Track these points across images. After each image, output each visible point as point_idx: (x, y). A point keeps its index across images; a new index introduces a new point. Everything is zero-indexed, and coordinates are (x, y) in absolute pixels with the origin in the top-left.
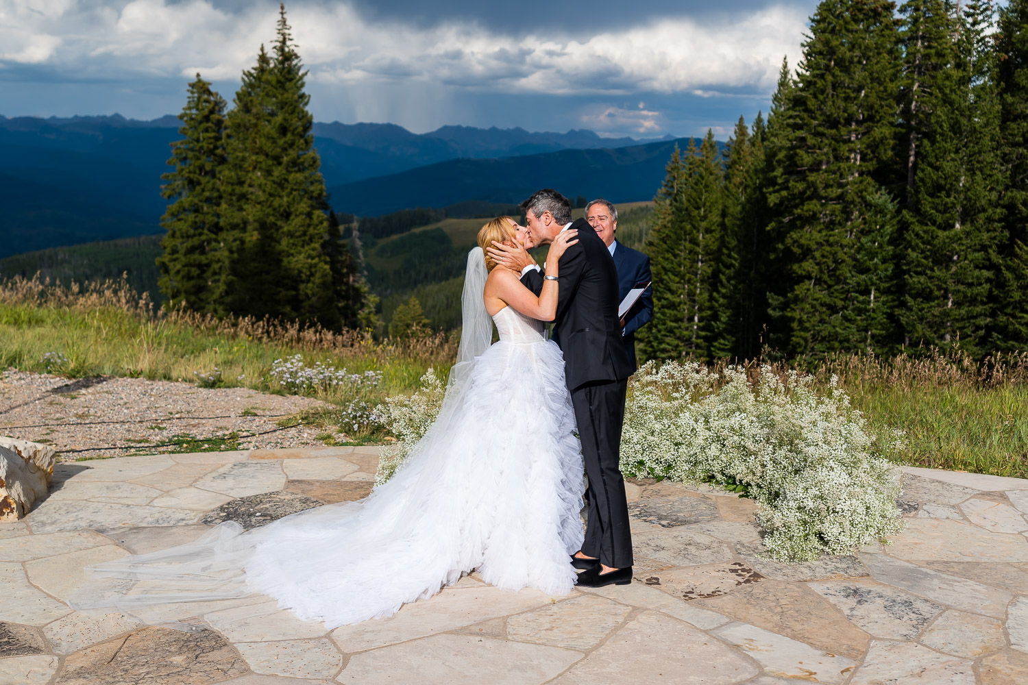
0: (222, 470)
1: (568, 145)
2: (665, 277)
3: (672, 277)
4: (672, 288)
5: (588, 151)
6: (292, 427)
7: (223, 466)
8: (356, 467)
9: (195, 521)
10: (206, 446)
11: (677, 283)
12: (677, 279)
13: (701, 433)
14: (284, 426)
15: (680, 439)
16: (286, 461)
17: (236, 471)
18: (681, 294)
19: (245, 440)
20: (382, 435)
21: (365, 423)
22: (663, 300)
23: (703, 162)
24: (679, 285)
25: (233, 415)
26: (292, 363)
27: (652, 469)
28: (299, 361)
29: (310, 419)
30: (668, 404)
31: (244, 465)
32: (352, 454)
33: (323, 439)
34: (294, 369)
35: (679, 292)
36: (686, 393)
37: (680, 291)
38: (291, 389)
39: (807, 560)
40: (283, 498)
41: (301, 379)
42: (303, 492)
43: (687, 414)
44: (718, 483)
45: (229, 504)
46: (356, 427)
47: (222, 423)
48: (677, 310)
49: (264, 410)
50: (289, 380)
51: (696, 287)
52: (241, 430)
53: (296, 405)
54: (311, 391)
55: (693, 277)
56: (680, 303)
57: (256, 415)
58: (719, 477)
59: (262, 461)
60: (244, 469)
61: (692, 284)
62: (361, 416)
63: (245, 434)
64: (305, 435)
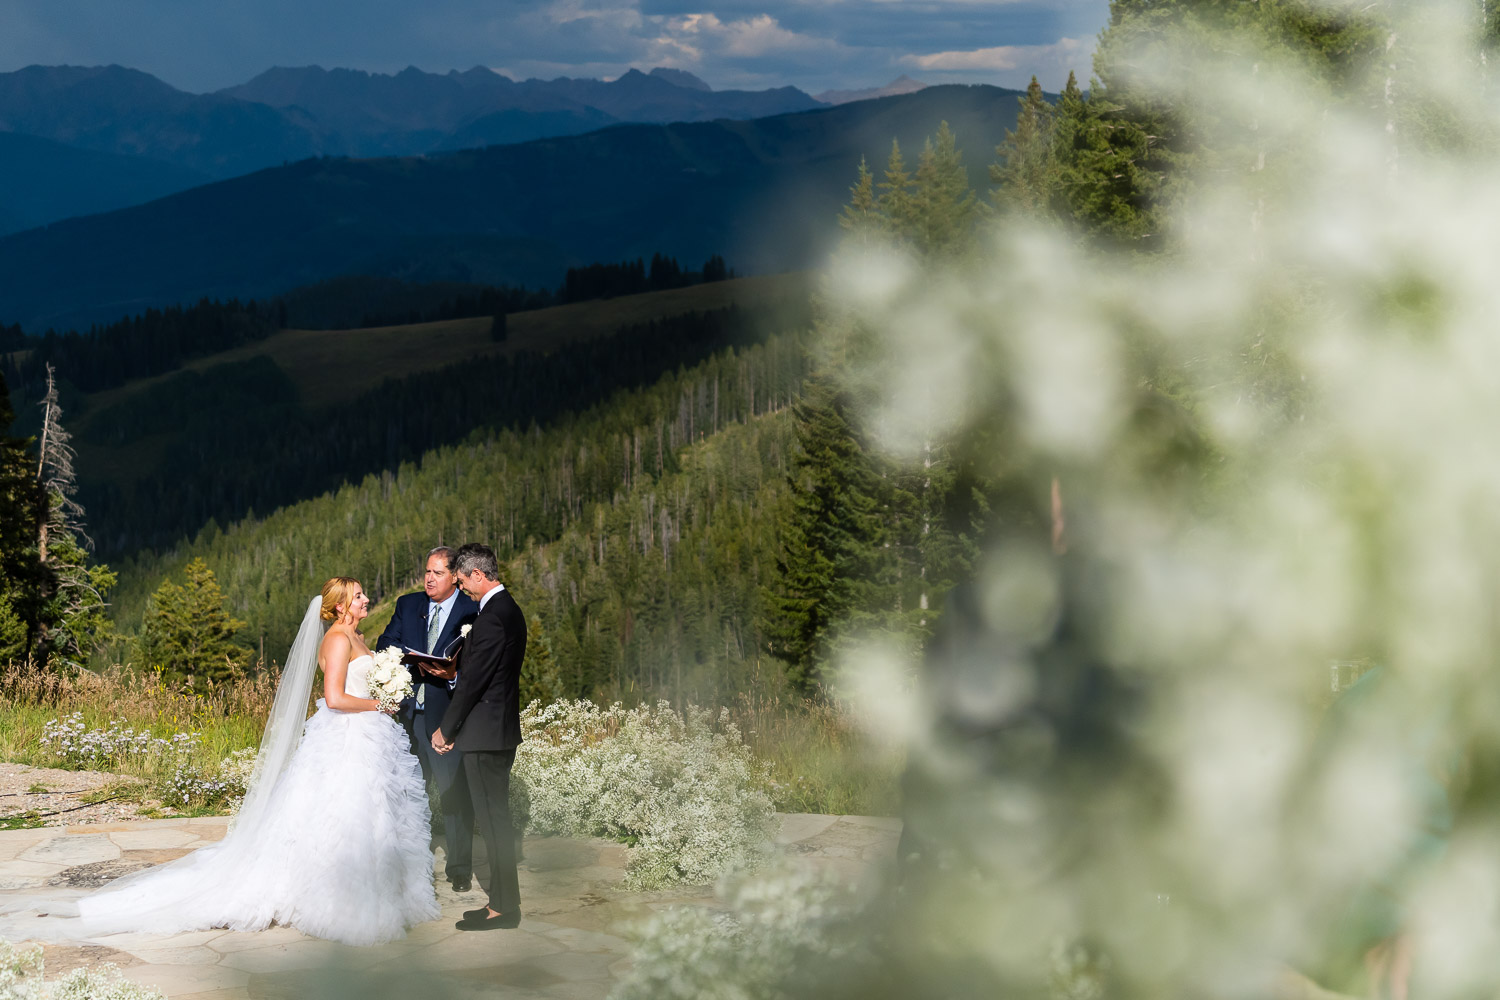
0: (42, 845)
1: (622, 112)
2: (843, 498)
3: (860, 497)
4: (859, 525)
5: (679, 128)
6: (101, 803)
7: (40, 841)
8: (198, 837)
9: (41, 884)
10: (5, 825)
11: (872, 512)
12: (872, 503)
13: (592, 780)
14: (91, 803)
15: (570, 789)
16: (112, 834)
17: (58, 844)
18: (882, 540)
19: (48, 818)
20: (219, 807)
21: (198, 792)
22: (838, 556)
23: (923, 211)
24: (876, 516)
25: (19, 793)
26: (70, 725)
27: (539, 824)
28: (80, 722)
29: (122, 794)
30: (557, 750)
31: (64, 840)
32: (188, 825)
33: (146, 813)
34: (75, 734)
35: (878, 535)
36: (577, 735)
37: (880, 531)
38: (74, 762)
39: (657, 889)
40: (124, 864)
41: (87, 746)
42: (143, 859)
43: (578, 760)
44: (611, 835)
45: (67, 871)
46: (186, 797)
47: (11, 801)
48: (874, 580)
49: (54, 786)
50: (71, 749)
51: (919, 522)
52: (37, 809)
53: (93, 780)
54: (106, 763)
55: (911, 495)
56: (881, 562)
57: (47, 792)
58: (610, 827)
59: (84, 835)
60: (66, 843)
61: (910, 515)
62: (191, 784)
63: (44, 812)
64: (122, 811)
